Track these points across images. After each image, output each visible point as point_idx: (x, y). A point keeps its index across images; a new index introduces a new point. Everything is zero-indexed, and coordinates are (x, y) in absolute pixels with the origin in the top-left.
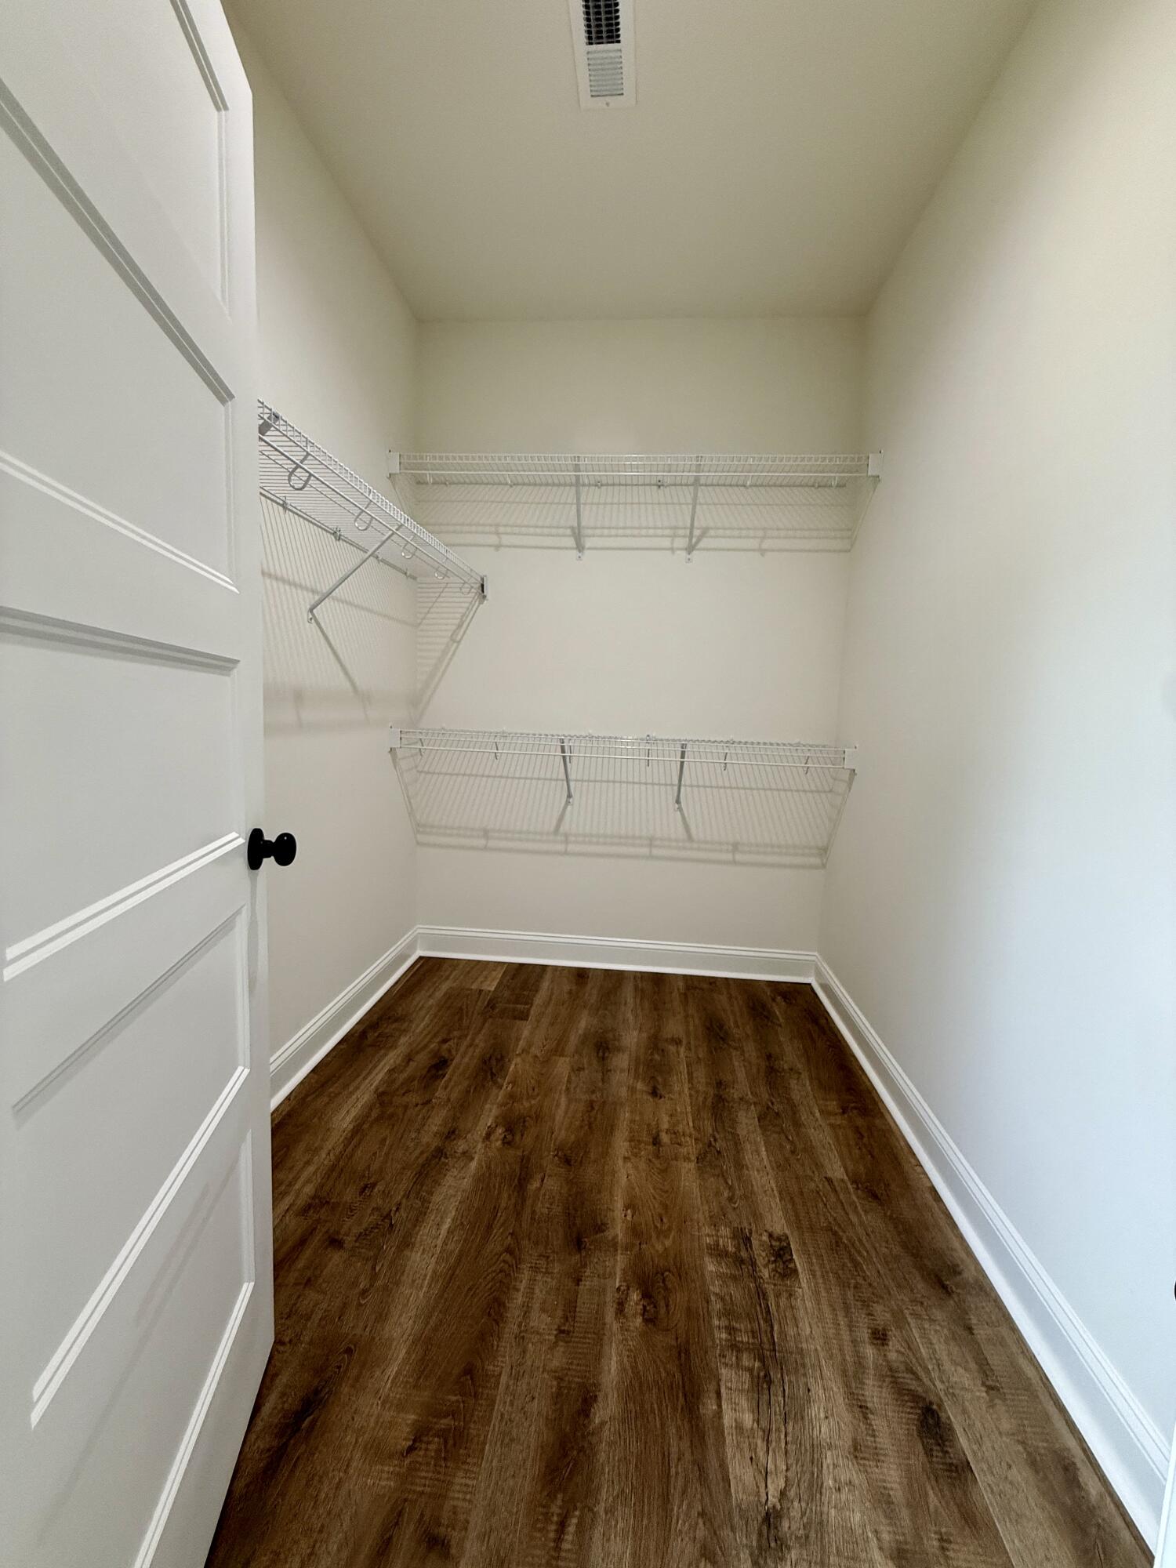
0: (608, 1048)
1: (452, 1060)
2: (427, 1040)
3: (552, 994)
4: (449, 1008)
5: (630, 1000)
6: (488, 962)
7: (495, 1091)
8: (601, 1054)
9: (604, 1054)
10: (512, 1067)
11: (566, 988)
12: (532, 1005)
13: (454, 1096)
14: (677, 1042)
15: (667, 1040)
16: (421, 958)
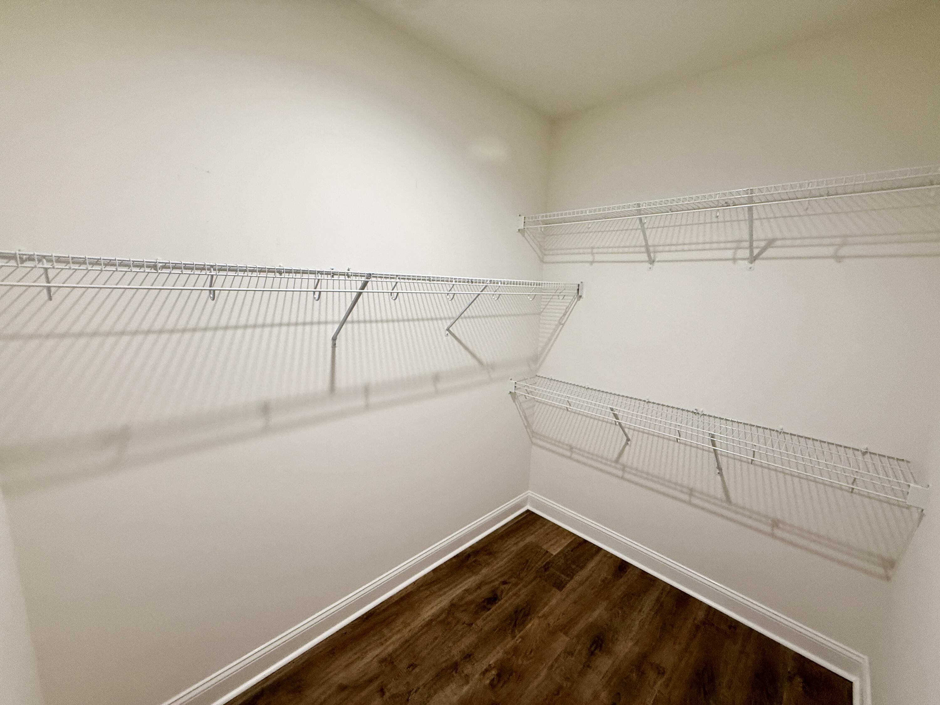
0: (601, 646)
1: (499, 600)
2: (496, 577)
3: (591, 575)
4: (521, 557)
5: (646, 609)
6: (564, 530)
7: (509, 638)
8: (593, 649)
9: (595, 650)
10: (530, 625)
11: (604, 575)
12: (572, 578)
13: (486, 628)
14: (661, 672)
15: (652, 664)
16: (528, 511)
